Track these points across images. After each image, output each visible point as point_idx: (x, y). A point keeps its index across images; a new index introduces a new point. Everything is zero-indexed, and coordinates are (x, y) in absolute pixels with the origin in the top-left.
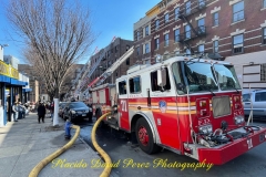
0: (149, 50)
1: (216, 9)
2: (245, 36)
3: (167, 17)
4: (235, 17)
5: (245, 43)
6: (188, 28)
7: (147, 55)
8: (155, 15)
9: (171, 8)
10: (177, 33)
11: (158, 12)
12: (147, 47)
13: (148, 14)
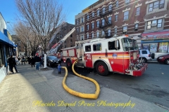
0: (84, 30)
1: (117, 13)
2: (128, 27)
3: (93, 14)
4: (125, 18)
5: (128, 30)
6: (103, 21)
7: (82, 33)
8: (87, 12)
9: (95, 10)
10: (98, 23)
11: (89, 11)
12: (82, 29)
13: (83, 11)
